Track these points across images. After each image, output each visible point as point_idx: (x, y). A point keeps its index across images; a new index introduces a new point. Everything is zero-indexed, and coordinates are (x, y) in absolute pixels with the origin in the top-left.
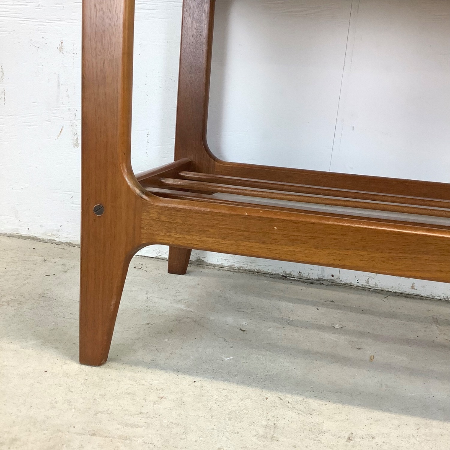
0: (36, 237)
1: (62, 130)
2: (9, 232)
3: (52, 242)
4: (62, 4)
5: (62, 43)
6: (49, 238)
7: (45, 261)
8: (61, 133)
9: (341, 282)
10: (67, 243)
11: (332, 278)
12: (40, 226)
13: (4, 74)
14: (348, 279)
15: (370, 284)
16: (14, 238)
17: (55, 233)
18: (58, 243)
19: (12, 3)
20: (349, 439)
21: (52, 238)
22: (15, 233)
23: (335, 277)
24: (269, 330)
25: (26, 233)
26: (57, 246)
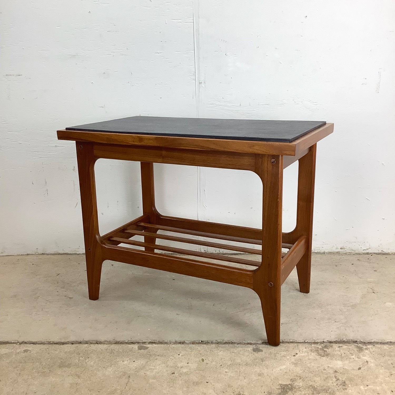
0: (67, 253)
1: (77, 204)
2: (53, 253)
3: (75, 254)
4: (73, 151)
5: (74, 167)
6: (74, 253)
7: (79, 264)
8: (76, 205)
9: (209, 253)
10: (83, 253)
11: (205, 252)
12: (69, 248)
13: (47, 182)
14: (212, 251)
15: (220, 252)
16: (56, 255)
17: (76, 250)
18: (78, 254)
19: (48, 152)
20: (214, 305)
21: (75, 252)
22: (56, 252)
23: (206, 251)
24: (183, 278)
25: (63, 252)
26: (78, 256)
